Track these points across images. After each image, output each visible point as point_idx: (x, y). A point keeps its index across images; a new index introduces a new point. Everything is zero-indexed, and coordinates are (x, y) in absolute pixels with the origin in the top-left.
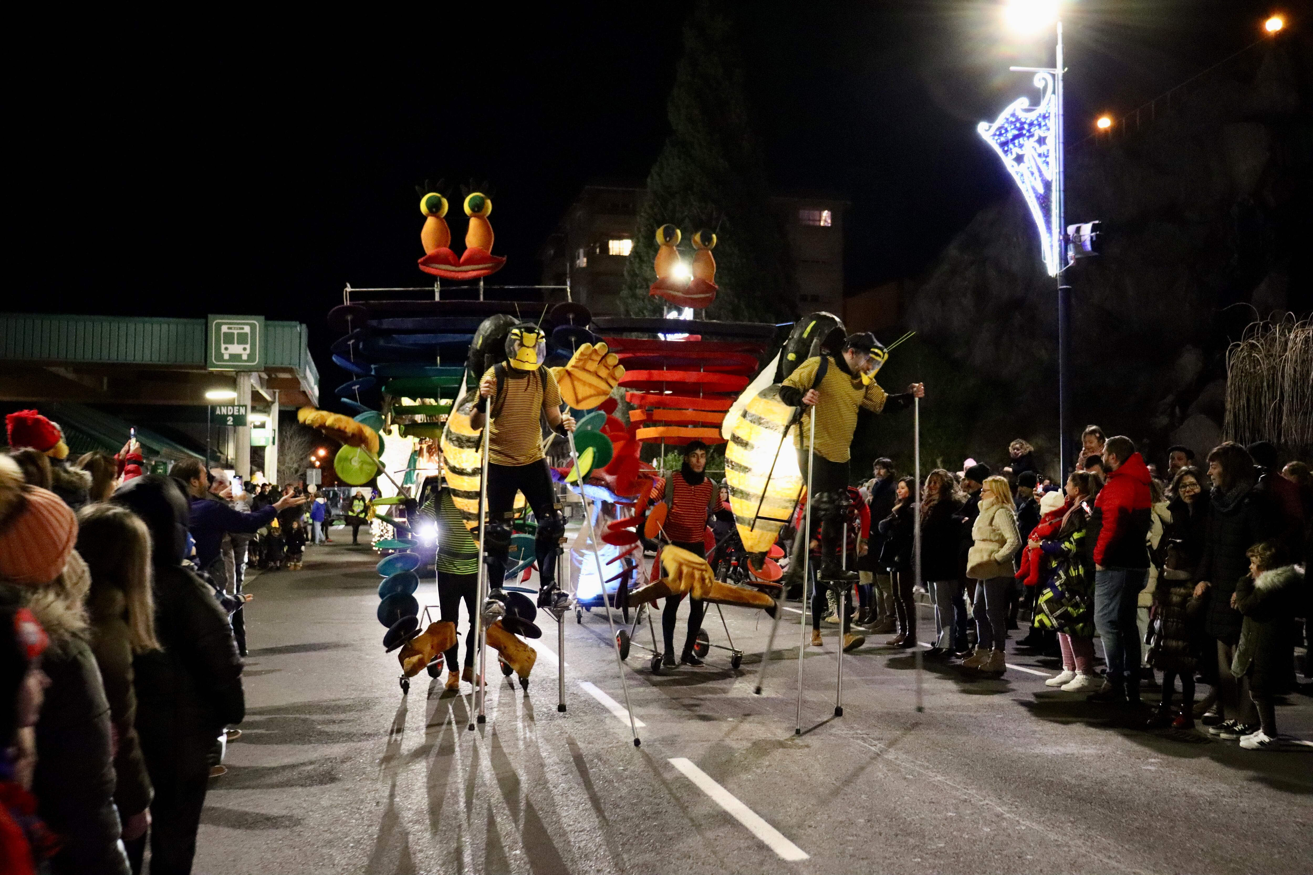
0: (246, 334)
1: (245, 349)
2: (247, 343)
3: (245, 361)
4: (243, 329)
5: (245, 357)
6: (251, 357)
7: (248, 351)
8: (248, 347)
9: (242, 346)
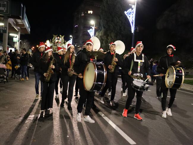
0: (5, 4)
1: (5, 9)
2: (5, 7)
3: (5, 13)
4: (4, 2)
5: (5, 11)
6: (7, 11)
7: (6, 10)
8: (6, 8)
9: (4, 8)
